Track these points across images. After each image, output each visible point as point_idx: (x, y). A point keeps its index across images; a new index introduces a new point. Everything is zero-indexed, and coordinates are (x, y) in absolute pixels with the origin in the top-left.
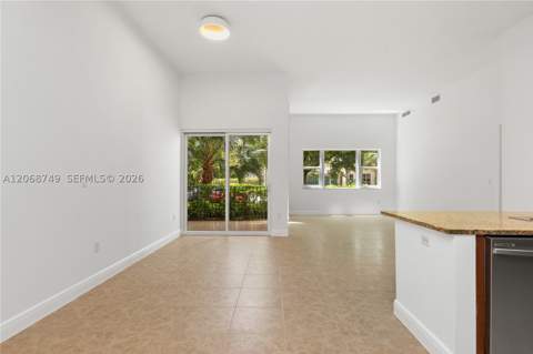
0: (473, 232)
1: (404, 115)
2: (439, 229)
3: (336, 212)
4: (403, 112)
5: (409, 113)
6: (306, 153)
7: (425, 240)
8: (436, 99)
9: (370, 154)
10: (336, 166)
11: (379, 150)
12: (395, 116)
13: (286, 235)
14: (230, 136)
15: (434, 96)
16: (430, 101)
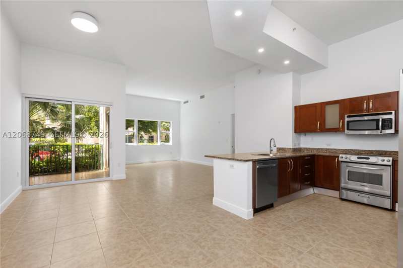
0: (252, 160)
1: (185, 103)
2: (241, 160)
3: (146, 161)
4: (183, 101)
5: (187, 102)
6: (127, 121)
7: (232, 166)
8: (202, 97)
11: (171, 122)
12: (179, 102)
13: (125, 178)
14: (76, 106)
15: (202, 95)
16: (200, 97)
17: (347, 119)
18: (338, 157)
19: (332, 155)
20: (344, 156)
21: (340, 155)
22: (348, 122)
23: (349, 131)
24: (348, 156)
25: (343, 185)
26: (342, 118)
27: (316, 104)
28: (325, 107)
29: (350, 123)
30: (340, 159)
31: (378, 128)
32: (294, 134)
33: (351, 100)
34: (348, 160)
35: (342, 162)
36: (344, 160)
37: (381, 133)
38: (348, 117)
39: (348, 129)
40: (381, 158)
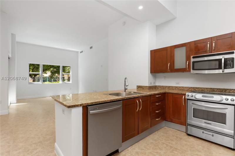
0: (81, 105)
1: (81, 52)
4: (80, 51)
5: (82, 52)
8: (91, 48)
9: (68, 68)
10: (53, 73)
12: (77, 52)
15: (91, 46)
16: (90, 48)
17: (192, 60)
18: (185, 95)
19: (180, 92)
20: (190, 94)
21: (187, 94)
22: (194, 62)
23: (194, 71)
24: (194, 94)
25: (189, 121)
26: (188, 58)
27: (167, 47)
28: (174, 50)
29: (195, 64)
30: (187, 97)
31: (220, 68)
32: (150, 74)
33: (195, 42)
34: (193, 98)
35: (188, 99)
36: (190, 98)
37: (223, 72)
38: (193, 58)
39: (193, 69)
40: (224, 97)
